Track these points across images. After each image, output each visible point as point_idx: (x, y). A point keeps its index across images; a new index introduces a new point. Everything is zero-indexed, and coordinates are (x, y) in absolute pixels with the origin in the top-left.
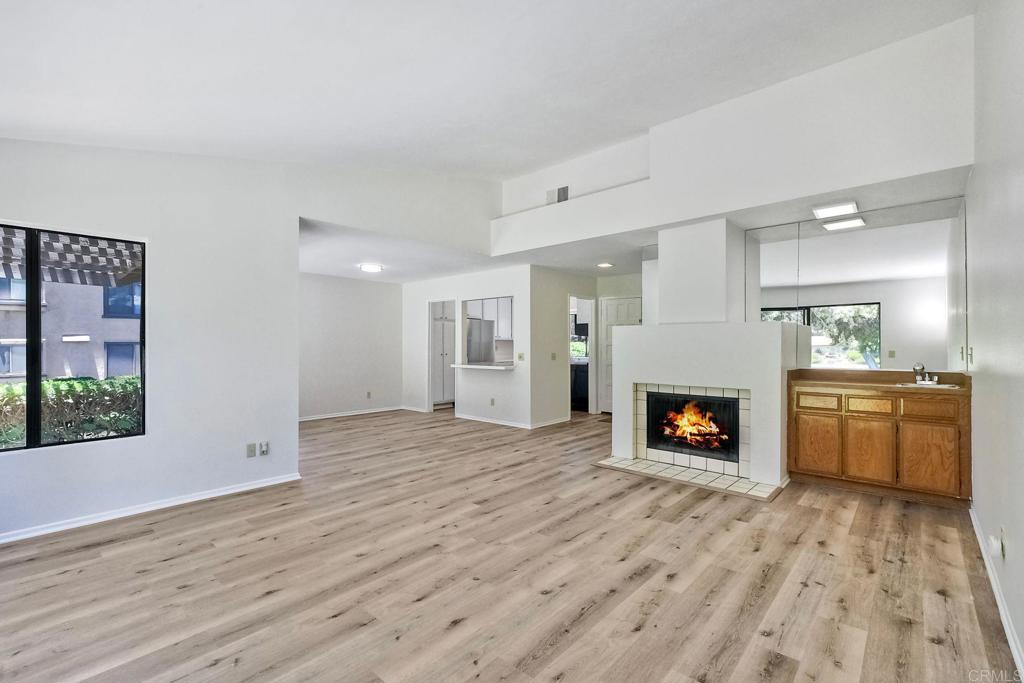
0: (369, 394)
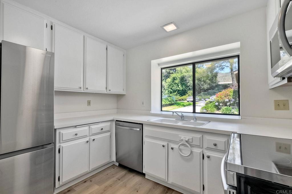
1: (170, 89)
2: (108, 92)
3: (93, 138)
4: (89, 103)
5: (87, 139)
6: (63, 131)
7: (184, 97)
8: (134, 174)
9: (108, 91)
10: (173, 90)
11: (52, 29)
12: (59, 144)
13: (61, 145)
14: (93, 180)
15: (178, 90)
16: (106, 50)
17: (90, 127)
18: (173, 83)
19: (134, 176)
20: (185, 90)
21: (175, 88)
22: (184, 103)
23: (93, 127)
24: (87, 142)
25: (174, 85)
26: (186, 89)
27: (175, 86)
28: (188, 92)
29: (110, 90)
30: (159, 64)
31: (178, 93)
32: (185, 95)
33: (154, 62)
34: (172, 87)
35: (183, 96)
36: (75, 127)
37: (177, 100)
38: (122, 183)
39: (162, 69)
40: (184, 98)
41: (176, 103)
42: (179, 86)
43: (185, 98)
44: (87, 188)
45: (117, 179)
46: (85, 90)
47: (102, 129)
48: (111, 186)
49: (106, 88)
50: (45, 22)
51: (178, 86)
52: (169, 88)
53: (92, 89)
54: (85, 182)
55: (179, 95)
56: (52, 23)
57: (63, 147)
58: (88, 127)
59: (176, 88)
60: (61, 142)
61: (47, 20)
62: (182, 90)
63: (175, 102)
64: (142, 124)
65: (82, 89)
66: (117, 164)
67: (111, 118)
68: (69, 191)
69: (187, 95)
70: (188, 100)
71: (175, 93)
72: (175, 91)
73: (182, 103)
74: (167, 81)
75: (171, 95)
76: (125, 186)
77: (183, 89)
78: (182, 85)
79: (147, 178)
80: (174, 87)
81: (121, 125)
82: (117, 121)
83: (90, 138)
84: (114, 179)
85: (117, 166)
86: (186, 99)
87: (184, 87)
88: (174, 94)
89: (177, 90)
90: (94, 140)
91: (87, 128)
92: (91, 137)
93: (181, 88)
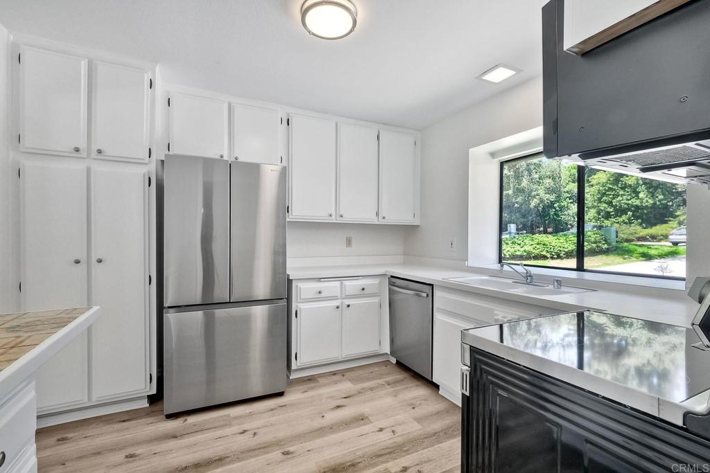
1: (606, 205)
2: (382, 222)
3: (347, 302)
4: (349, 242)
5: (337, 303)
6: (302, 285)
7: (658, 230)
8: (419, 383)
9: (380, 220)
10: (615, 207)
11: (288, 124)
12: (296, 304)
13: (300, 305)
14: (347, 374)
15: (637, 207)
16: (377, 142)
17: (342, 283)
18: (615, 187)
19: (417, 386)
20: (666, 207)
21: (623, 199)
22: (649, 247)
23: (347, 283)
24: (338, 307)
25: (621, 192)
26: (671, 204)
27: (622, 195)
28: (678, 213)
29: (384, 218)
30: (493, 155)
31: (636, 218)
32: (666, 222)
33: (478, 153)
34: (614, 198)
35: (655, 225)
36: (319, 279)
37: (631, 237)
38: (392, 390)
39: (502, 164)
40: (660, 232)
41: (617, 248)
42: (641, 195)
43: (664, 232)
44: (336, 383)
45: (386, 382)
46: (338, 219)
47: (363, 289)
48: (372, 389)
49: (377, 214)
50: (280, 115)
51: (637, 193)
52: (600, 202)
53: (351, 216)
54: (335, 374)
55: (641, 224)
56: (288, 114)
57: (300, 309)
58: (339, 282)
59: (630, 202)
60: (299, 300)
61: (282, 114)
62: (651, 208)
63: (614, 244)
64: (432, 285)
65: (334, 217)
66: (394, 361)
67: (381, 271)
68: (309, 380)
69: (673, 223)
70: (673, 238)
71: (624, 218)
72: (624, 212)
73: (640, 250)
74: (594, 182)
75: (607, 223)
76: (395, 396)
77: (655, 204)
78: (651, 190)
79: (442, 394)
80: (620, 198)
81: (397, 284)
82: (392, 277)
83: (342, 302)
84: (381, 381)
85: (392, 363)
86: (666, 237)
87: (661, 197)
88: (621, 220)
89: (632, 206)
90: (348, 306)
91: (337, 284)
92: (344, 301)
93: (647, 201)
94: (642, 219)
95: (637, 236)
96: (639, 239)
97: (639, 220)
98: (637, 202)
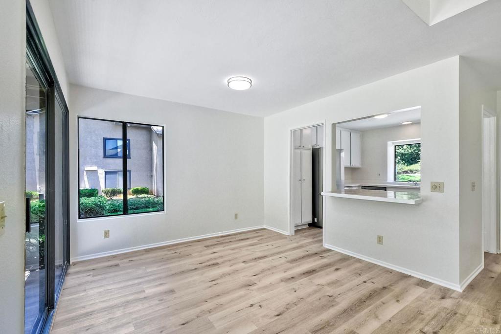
0: (236, 216)
7: (413, 167)
9: (351, 166)
31: (403, 160)
33: (389, 143)
35: (412, 164)
39: (395, 146)
40: (415, 168)
43: (417, 168)
62: (410, 154)
93: (408, 151)
94: (405, 161)
95: (403, 170)
96: (404, 172)
97: (404, 162)
98: (402, 151)
